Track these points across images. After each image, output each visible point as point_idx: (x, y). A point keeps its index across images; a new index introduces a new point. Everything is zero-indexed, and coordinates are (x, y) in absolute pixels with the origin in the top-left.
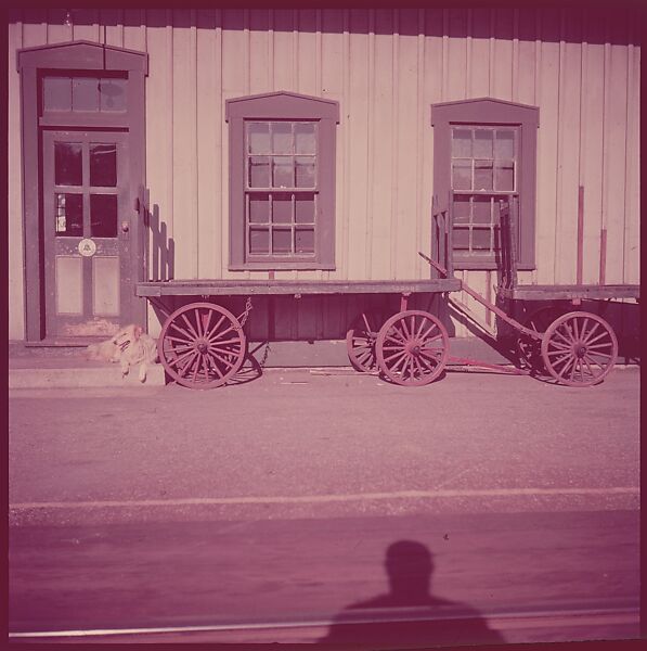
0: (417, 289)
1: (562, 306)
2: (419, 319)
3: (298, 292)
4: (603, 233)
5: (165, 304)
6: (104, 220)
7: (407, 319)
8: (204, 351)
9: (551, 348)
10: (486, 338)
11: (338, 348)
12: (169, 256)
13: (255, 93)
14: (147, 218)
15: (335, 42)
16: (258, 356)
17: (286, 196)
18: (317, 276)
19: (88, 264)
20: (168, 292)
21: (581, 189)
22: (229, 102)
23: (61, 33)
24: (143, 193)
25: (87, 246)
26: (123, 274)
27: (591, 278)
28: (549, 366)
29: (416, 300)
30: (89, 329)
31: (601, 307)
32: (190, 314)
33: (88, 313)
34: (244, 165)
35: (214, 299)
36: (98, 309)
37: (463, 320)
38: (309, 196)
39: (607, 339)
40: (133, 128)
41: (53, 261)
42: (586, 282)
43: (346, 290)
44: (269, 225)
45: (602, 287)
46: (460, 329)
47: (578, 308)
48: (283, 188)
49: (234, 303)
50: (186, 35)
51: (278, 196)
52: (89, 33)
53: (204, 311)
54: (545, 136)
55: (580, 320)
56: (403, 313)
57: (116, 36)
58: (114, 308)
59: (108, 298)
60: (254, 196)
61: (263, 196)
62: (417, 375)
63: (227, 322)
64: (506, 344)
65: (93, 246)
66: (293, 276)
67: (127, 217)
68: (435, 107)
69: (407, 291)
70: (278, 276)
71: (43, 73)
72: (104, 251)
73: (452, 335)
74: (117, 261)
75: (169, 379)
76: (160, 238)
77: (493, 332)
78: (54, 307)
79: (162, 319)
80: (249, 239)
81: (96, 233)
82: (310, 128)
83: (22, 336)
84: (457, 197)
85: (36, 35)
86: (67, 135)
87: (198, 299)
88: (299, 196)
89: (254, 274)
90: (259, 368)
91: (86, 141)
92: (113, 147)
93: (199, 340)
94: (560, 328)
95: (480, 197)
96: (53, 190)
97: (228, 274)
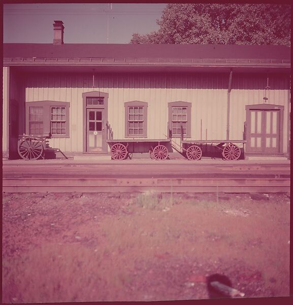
0: (161, 141)
1: (191, 145)
2: (162, 147)
3: (137, 141)
4: (207, 130)
5: (111, 144)
6: (99, 127)
7: (159, 147)
8: (119, 153)
9: (188, 153)
10: (180, 153)
11: (147, 154)
12: (112, 135)
13: (130, 101)
14: (108, 127)
15: (147, 90)
16: (131, 156)
17: (137, 122)
18: (143, 139)
19: (96, 136)
20: (112, 141)
21: (201, 120)
22: (125, 103)
23: (91, 90)
24: (107, 122)
25: (96, 132)
26: (103, 138)
28: (188, 157)
29: (162, 143)
30: (96, 150)
31: (201, 146)
32: (116, 146)
33: (95, 147)
34: (128, 116)
35: (120, 143)
36: (97, 146)
37: (175, 149)
38: (142, 122)
39: (200, 151)
40: (106, 109)
41: (89, 136)
42: (203, 139)
43: (149, 141)
44: (133, 128)
45: (206, 140)
46: (174, 151)
47: (193, 145)
48: (136, 120)
49: (125, 144)
50: (116, 90)
51: (135, 122)
52: (97, 89)
53: (119, 145)
54: (193, 109)
55: (197, 148)
56: (159, 146)
57: (102, 90)
58: (101, 146)
59: (100, 143)
60: (130, 122)
61: (132, 122)
62: (162, 159)
63: (123, 148)
64: (184, 154)
66: (138, 138)
67: (104, 127)
68: (169, 103)
69: (159, 141)
70: (135, 139)
71: (87, 97)
72: (99, 134)
73: (172, 152)
74: (101, 136)
75: (112, 159)
76: (110, 131)
78: (89, 145)
79: (110, 147)
80: (129, 131)
81: (97, 130)
82: (142, 108)
83: (82, 151)
84: (174, 122)
85: (86, 90)
86: (92, 110)
87: (118, 143)
88: (140, 122)
89: (130, 139)
90: (130, 158)
91: (96, 111)
92: (101, 112)
93: (118, 151)
94: (190, 149)
95: (179, 122)
96: (89, 121)
97: (124, 139)
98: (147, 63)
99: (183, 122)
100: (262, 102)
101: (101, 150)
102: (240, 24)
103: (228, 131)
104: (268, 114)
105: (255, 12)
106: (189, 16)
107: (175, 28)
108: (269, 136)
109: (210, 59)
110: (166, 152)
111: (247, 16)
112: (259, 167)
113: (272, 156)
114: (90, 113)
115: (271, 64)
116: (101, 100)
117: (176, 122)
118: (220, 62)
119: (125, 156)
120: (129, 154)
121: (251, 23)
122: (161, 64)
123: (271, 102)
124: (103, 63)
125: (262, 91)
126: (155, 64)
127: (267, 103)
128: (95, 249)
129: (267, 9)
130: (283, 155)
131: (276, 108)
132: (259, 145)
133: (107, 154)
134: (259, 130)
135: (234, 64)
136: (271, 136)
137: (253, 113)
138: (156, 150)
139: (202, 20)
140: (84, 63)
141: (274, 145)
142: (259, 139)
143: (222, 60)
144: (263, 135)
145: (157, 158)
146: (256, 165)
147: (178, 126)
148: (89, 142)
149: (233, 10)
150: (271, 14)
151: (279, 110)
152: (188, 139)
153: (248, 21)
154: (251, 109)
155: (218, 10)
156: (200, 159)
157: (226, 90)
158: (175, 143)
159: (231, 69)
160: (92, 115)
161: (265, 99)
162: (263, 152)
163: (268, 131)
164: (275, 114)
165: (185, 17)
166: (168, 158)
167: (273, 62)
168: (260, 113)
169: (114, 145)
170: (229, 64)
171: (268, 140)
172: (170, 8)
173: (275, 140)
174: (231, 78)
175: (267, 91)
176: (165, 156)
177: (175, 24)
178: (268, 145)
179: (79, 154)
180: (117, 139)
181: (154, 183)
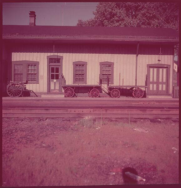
0: (95, 86)
2: (96, 90)
3: (81, 86)
4: (123, 79)
5: (64, 88)
9: (112, 93)
10: (106, 93)
11: (87, 94)
12: (65, 82)
13: (76, 61)
14: (63, 77)
15: (87, 55)
16: (76, 95)
17: (80, 74)
18: (84, 84)
19: (55, 83)
20: (65, 86)
21: (120, 73)
22: (73, 62)
23: (52, 54)
24: (62, 74)
25: (55, 80)
26: (59, 84)
27: (121, 85)
28: (112, 96)
30: (54, 91)
31: (119, 89)
32: (68, 89)
33: (55, 89)
34: (75, 70)
37: (104, 91)
39: (119, 92)
40: (61, 66)
41: (51, 82)
43: (88, 86)
44: (78, 78)
45: (123, 86)
46: (103, 92)
47: (115, 88)
49: (73, 87)
50: (68, 54)
51: (79, 74)
52: (56, 54)
53: (69, 88)
54: (115, 66)
55: (117, 90)
56: (94, 89)
57: (59, 54)
58: (58, 89)
59: (57, 87)
61: (78, 74)
62: (95, 97)
63: (72, 90)
64: (109, 94)
65: (56, 80)
66: (81, 84)
67: (60, 77)
68: (100, 63)
69: (94, 86)
70: (79, 84)
71: (50, 59)
73: (102, 93)
74: (58, 82)
75: (65, 97)
76: (64, 80)
77: (108, 92)
78: (51, 88)
79: (64, 90)
80: (75, 80)
81: (56, 79)
82: (83, 66)
83: (47, 92)
84: (103, 74)
85: (49, 54)
86: (53, 67)
87: (69, 87)
88: (82, 74)
89: (76, 84)
90: (76, 97)
91: (55, 67)
92: (58, 68)
93: (68, 92)
94: (113, 91)
95: (106, 74)
96: (51, 73)
97: (73, 84)
98: (87, 38)
99: (109, 74)
100: (157, 62)
101: (58, 91)
102: (144, 15)
103: (136, 80)
104: (161, 70)
105: (153, 7)
106: (112, 10)
107: (104, 17)
108: (161, 83)
109: (125, 36)
110: (98, 93)
111: (148, 10)
112: (155, 102)
113: (162, 96)
114: (52, 68)
115: (162, 40)
116: (58, 60)
117: (104, 74)
118: (131, 38)
119: (73, 95)
120: (76, 94)
121: (150, 14)
122: (95, 38)
123: (162, 62)
124: (60, 38)
125: (157, 56)
126: (91, 39)
127: (160, 63)
128: (55, 152)
129: (161, 6)
130: (169, 95)
131: (165, 66)
132: (155, 89)
133: (61, 93)
134: (155, 80)
135: (140, 39)
136: (162, 83)
137: (151, 69)
138: (92, 91)
139: (120, 12)
140: (48, 38)
141: (164, 89)
142: (155, 85)
143: (133, 36)
144: (158, 83)
145: (93, 96)
146: (153, 101)
147: (105, 77)
148: (51, 86)
149: (140, 6)
150: (163, 9)
151: (167, 67)
152: (112, 85)
153: (148, 13)
154: (150, 67)
155: (131, 6)
156: (119, 97)
157: (135, 55)
158: (104, 87)
159: (138, 42)
160: (53, 70)
161: (159, 60)
162: (158, 93)
163: (160, 80)
164: (165, 70)
165: (110, 10)
166: (99, 97)
167: (164, 38)
168: (155, 69)
169: (66, 88)
170: (137, 39)
171: (160, 86)
172: (101, 4)
173: (164, 86)
174: (138, 48)
175: (160, 56)
176: (98, 95)
177: (104, 14)
178: (160, 89)
179: (45, 94)
180: (68, 84)
181: (91, 112)
